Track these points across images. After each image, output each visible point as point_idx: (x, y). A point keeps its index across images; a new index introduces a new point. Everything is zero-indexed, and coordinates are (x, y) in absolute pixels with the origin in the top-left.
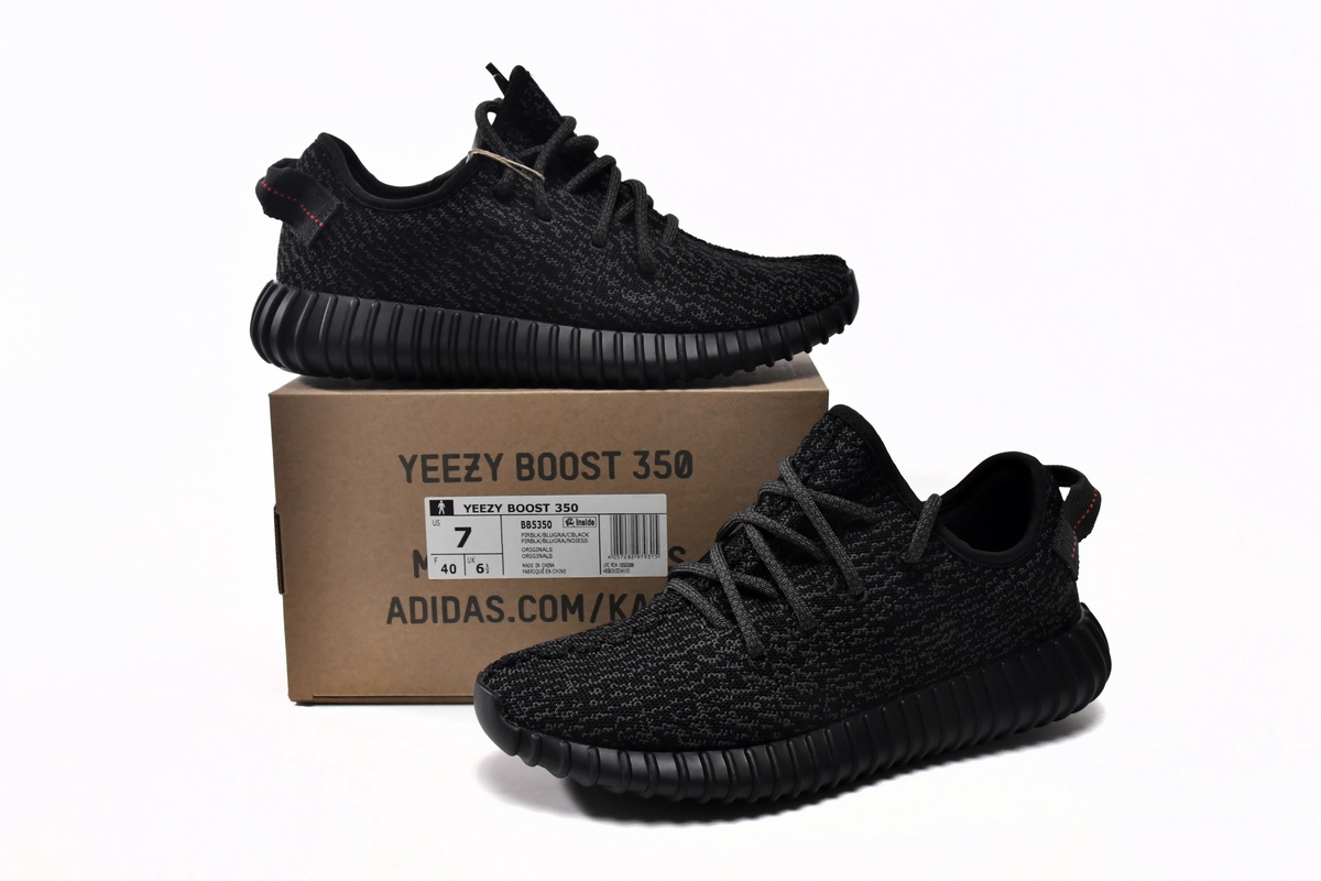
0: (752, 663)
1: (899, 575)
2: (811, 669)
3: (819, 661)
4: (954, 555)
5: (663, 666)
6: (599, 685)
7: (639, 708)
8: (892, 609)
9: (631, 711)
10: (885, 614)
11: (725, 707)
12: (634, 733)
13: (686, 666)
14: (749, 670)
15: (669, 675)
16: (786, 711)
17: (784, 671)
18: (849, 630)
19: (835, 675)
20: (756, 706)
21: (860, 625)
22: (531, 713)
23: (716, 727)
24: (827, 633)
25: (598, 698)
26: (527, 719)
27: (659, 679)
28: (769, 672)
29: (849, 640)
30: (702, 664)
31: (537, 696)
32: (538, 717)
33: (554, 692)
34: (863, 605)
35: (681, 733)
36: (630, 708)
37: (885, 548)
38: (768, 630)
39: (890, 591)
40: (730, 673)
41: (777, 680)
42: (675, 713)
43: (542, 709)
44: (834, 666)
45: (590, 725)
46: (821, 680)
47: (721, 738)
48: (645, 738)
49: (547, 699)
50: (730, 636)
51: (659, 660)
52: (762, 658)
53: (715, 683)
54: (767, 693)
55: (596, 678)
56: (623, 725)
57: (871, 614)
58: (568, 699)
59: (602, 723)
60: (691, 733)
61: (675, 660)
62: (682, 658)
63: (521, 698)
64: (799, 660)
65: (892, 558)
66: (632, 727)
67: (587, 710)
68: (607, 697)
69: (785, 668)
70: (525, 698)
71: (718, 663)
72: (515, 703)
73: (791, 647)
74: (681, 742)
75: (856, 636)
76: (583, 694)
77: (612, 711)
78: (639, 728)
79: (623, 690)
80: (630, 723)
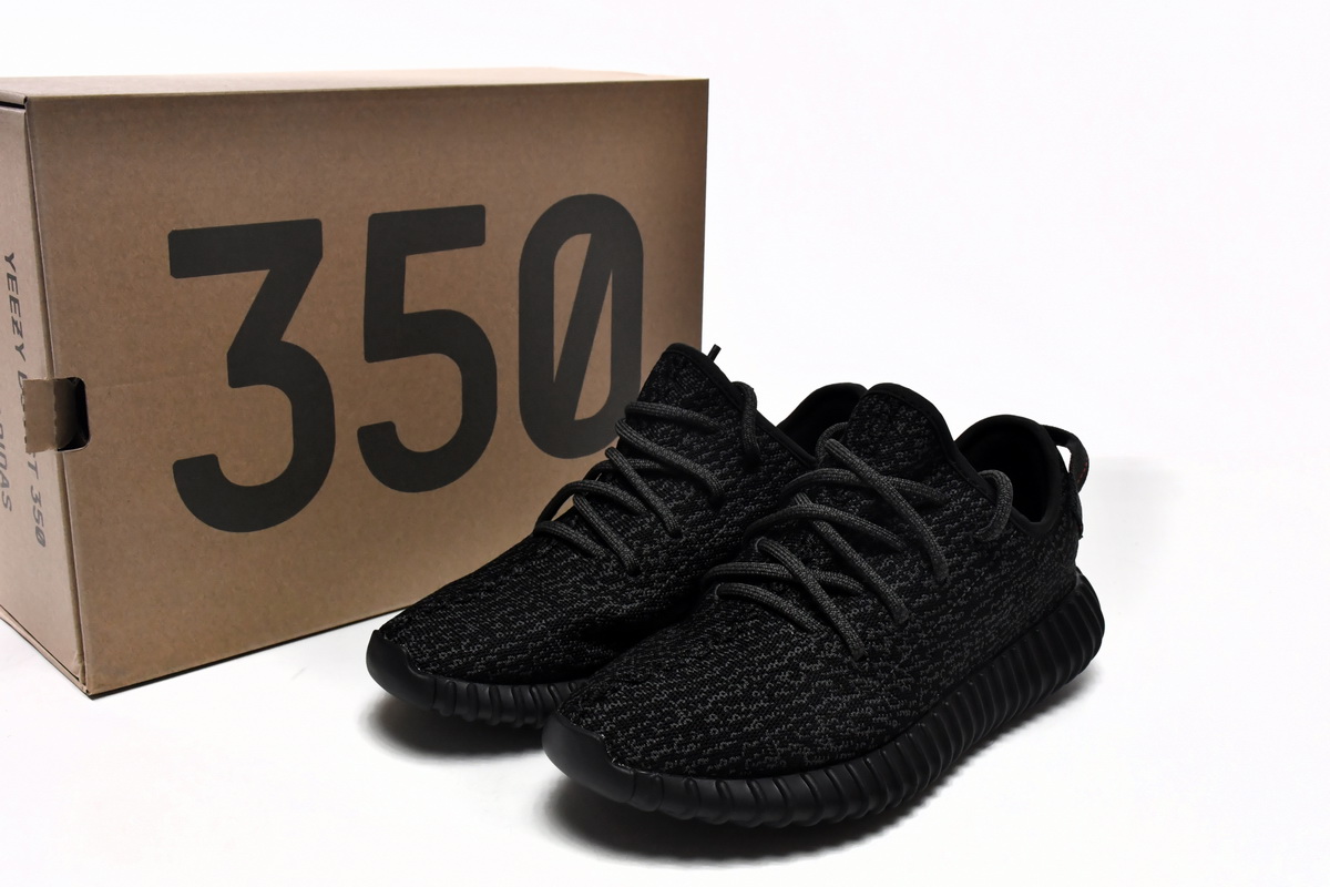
0: (856, 665)
1: (975, 556)
2: (907, 664)
3: (913, 654)
4: (1018, 530)
5: (768, 679)
6: (711, 710)
7: (762, 731)
8: (970, 593)
9: (755, 735)
10: (965, 598)
11: (842, 716)
12: (762, 758)
13: (791, 677)
14: (855, 672)
15: (778, 688)
16: (894, 712)
17: (886, 669)
18: (936, 618)
19: (925, 667)
20: (869, 711)
21: (944, 612)
22: (646, 752)
23: (837, 740)
24: (918, 624)
25: (716, 725)
26: (642, 760)
27: (770, 695)
28: (872, 673)
29: (936, 629)
30: (806, 672)
31: (649, 732)
32: (655, 755)
33: (667, 724)
34: (947, 590)
35: (807, 752)
36: (754, 732)
37: (959, 529)
38: (863, 628)
39: (969, 574)
40: (836, 679)
41: (880, 680)
42: (798, 730)
43: (658, 747)
44: (925, 658)
45: (715, 757)
46: (915, 674)
47: (844, 750)
48: (773, 762)
49: (662, 734)
50: (827, 639)
51: (763, 672)
52: (863, 659)
53: (825, 691)
54: (873, 696)
55: (704, 702)
56: (750, 752)
57: (954, 599)
58: (685, 730)
59: (726, 753)
60: (816, 750)
61: (779, 670)
62: (786, 668)
63: (630, 738)
64: (895, 656)
65: (967, 537)
66: (760, 752)
67: (708, 742)
68: (726, 724)
69: (886, 667)
70: (636, 736)
71: (822, 669)
72: (624, 743)
73: (888, 643)
74: (807, 761)
75: (941, 624)
76: (699, 723)
77: (736, 738)
78: (767, 753)
79: (739, 711)
80: (758, 749)
